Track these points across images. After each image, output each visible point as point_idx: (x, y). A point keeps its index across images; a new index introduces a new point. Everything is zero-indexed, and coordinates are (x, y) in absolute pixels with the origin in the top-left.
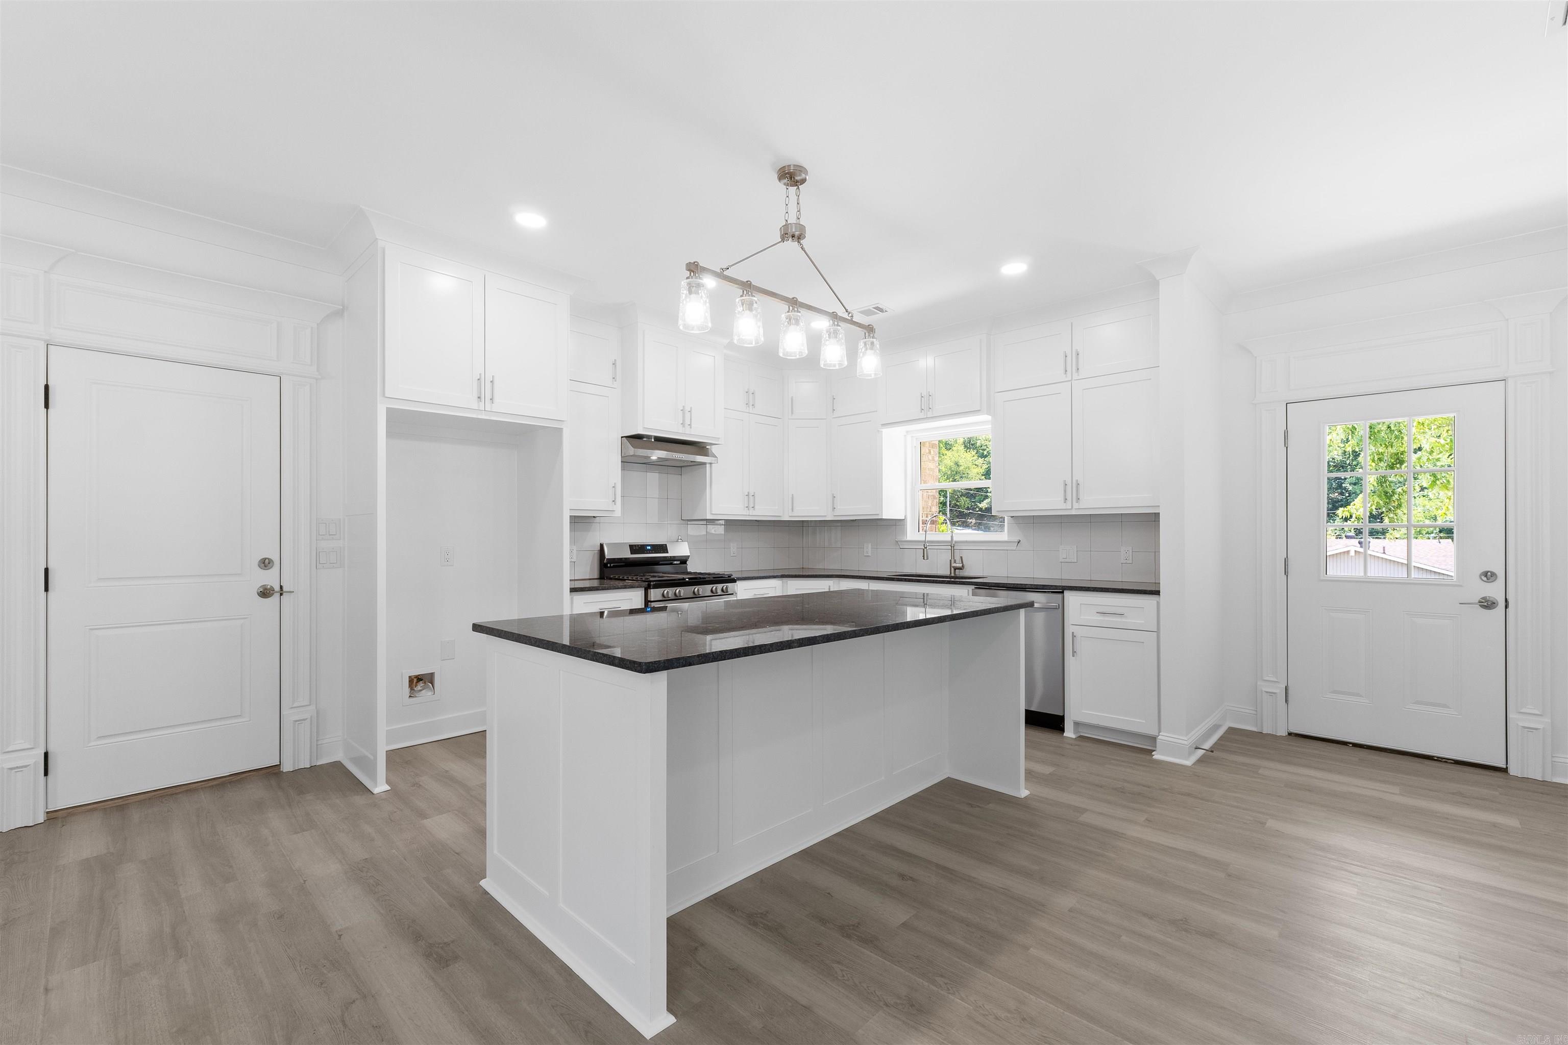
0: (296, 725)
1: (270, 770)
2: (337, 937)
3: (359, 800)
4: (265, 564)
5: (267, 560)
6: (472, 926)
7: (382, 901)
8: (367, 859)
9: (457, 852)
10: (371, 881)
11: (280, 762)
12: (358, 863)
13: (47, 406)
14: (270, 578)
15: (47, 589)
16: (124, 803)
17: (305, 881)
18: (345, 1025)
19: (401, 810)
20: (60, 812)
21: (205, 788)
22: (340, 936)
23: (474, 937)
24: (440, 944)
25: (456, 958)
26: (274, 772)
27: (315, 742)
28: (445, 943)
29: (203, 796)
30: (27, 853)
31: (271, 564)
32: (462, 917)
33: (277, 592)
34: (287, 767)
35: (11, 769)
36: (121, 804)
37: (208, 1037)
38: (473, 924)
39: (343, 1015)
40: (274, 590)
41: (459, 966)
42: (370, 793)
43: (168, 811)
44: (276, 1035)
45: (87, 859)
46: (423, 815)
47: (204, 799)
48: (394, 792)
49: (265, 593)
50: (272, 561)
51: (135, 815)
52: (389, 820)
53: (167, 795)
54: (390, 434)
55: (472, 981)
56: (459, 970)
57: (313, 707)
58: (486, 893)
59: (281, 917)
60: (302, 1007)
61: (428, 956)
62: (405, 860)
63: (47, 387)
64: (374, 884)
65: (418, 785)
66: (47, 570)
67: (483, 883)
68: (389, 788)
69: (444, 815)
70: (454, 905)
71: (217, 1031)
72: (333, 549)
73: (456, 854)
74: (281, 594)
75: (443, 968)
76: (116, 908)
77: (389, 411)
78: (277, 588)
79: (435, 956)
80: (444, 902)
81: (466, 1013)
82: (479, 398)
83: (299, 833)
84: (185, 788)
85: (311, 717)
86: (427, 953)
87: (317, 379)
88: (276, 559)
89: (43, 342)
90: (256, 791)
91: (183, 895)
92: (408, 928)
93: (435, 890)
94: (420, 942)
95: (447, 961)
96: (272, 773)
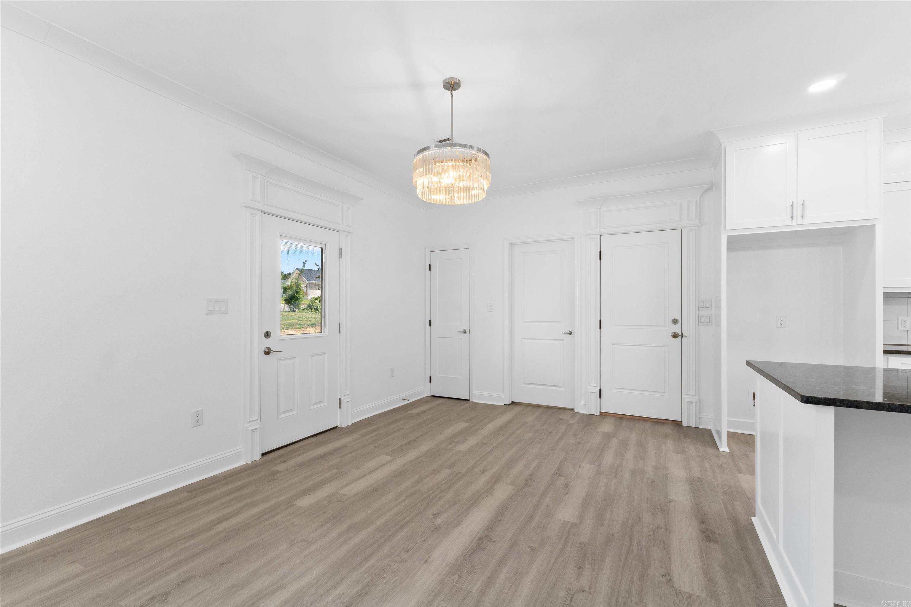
0: (689, 404)
1: (677, 422)
2: (669, 501)
3: (711, 451)
4: (675, 321)
5: (675, 320)
6: (734, 534)
7: (696, 498)
8: (699, 478)
9: (748, 497)
10: (696, 488)
11: (682, 420)
12: (694, 477)
13: (600, 259)
14: (677, 329)
15: (600, 328)
16: (623, 417)
17: (668, 473)
18: (654, 534)
19: (729, 464)
20: (604, 413)
21: (650, 421)
22: (670, 501)
23: (732, 539)
24: (712, 531)
25: (716, 542)
26: (679, 424)
27: (698, 416)
28: (715, 533)
29: (648, 424)
30: (592, 423)
31: (677, 322)
32: (731, 528)
33: (680, 336)
34: (684, 424)
35: (591, 392)
36: (621, 417)
37: (610, 507)
38: (735, 533)
39: (655, 530)
40: (679, 335)
41: (715, 546)
42: (718, 449)
43: (635, 425)
44: (630, 520)
45: (605, 432)
46: (740, 471)
47: (648, 425)
48: (731, 454)
49: (675, 336)
50: (678, 320)
51: (624, 423)
52: (720, 466)
53: (637, 419)
54: (729, 249)
55: (717, 556)
56: (714, 547)
57: (697, 397)
58: (752, 524)
59: (653, 482)
60: (643, 517)
61: (703, 532)
62: (718, 487)
63: (600, 252)
64: (696, 489)
65: (746, 456)
66: (600, 320)
67: (753, 518)
68: (729, 451)
69: (752, 476)
70: (730, 520)
71: (614, 507)
72: (708, 315)
73: (747, 498)
74: (682, 337)
75: (707, 542)
76: (606, 452)
77: (729, 238)
78: (680, 334)
79: (706, 534)
80: (726, 515)
81: (706, 566)
82: (792, 217)
83: (676, 453)
84: (643, 419)
85: (696, 401)
86: (703, 531)
87: (699, 226)
88: (679, 319)
89: (599, 235)
90: (668, 429)
91: (625, 457)
92: (701, 516)
93: (724, 508)
94: (703, 524)
95: (710, 540)
96: (678, 424)
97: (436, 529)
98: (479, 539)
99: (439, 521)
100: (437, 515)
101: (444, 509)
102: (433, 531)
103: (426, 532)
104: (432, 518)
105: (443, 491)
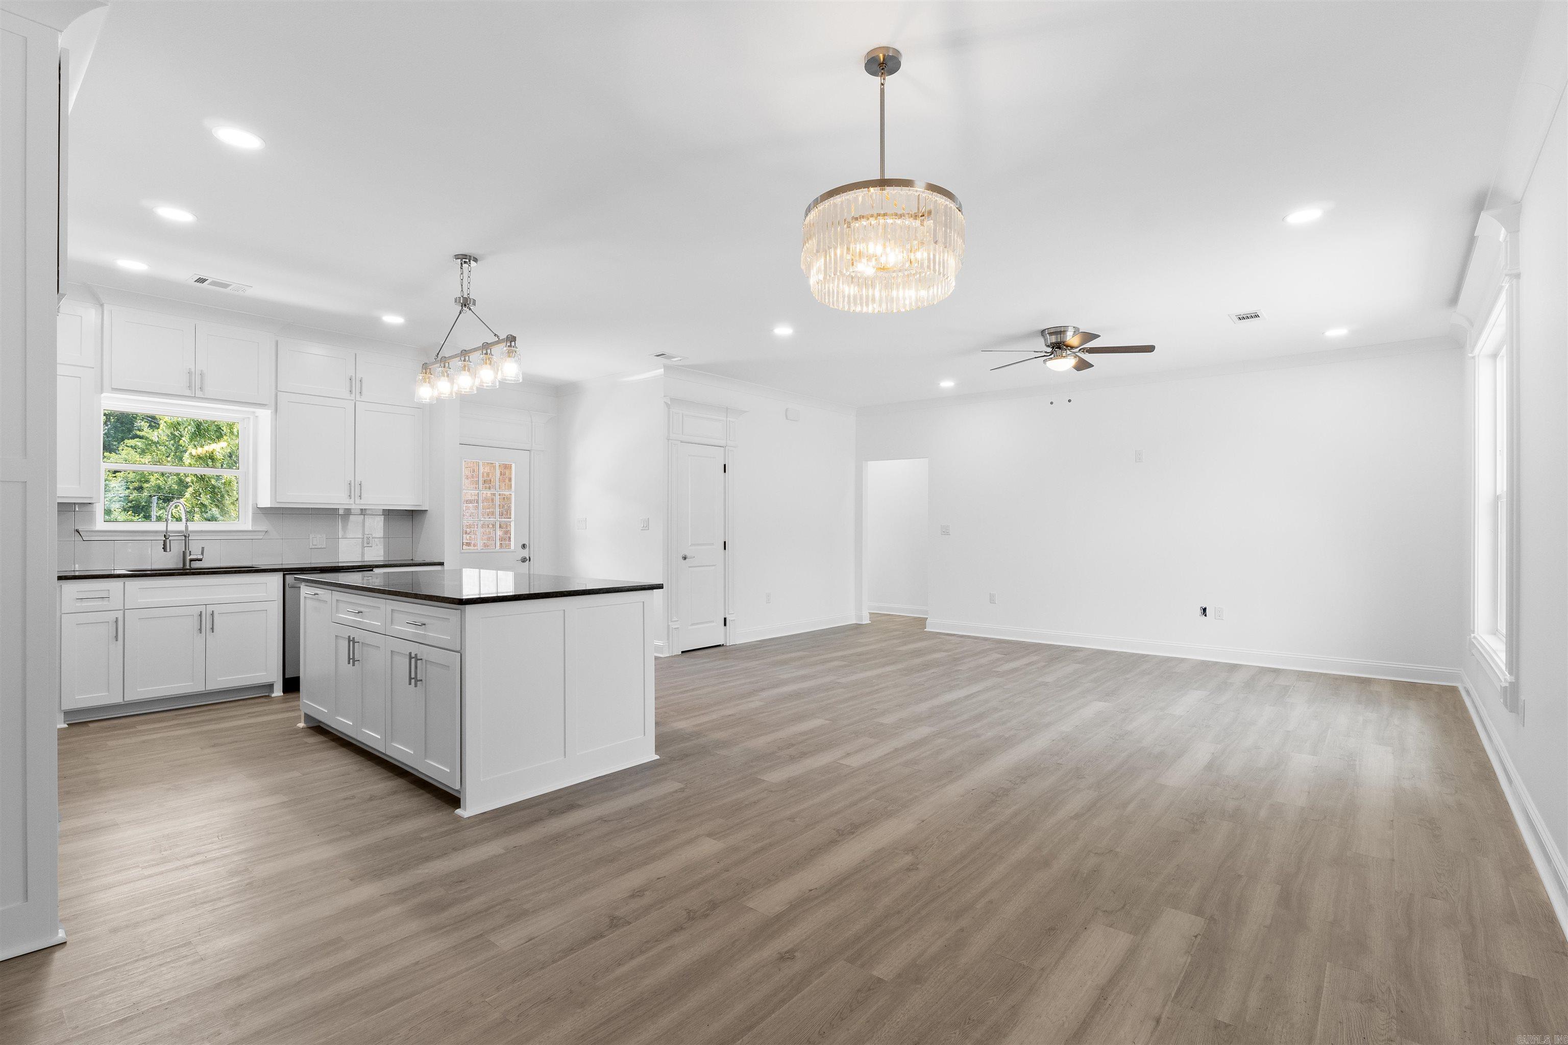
97: (912, 850)
98: (853, 833)
99: (908, 859)
100: (911, 868)
101: (897, 876)
102: (916, 848)
103: (926, 847)
104: (918, 864)
105: (899, 912)
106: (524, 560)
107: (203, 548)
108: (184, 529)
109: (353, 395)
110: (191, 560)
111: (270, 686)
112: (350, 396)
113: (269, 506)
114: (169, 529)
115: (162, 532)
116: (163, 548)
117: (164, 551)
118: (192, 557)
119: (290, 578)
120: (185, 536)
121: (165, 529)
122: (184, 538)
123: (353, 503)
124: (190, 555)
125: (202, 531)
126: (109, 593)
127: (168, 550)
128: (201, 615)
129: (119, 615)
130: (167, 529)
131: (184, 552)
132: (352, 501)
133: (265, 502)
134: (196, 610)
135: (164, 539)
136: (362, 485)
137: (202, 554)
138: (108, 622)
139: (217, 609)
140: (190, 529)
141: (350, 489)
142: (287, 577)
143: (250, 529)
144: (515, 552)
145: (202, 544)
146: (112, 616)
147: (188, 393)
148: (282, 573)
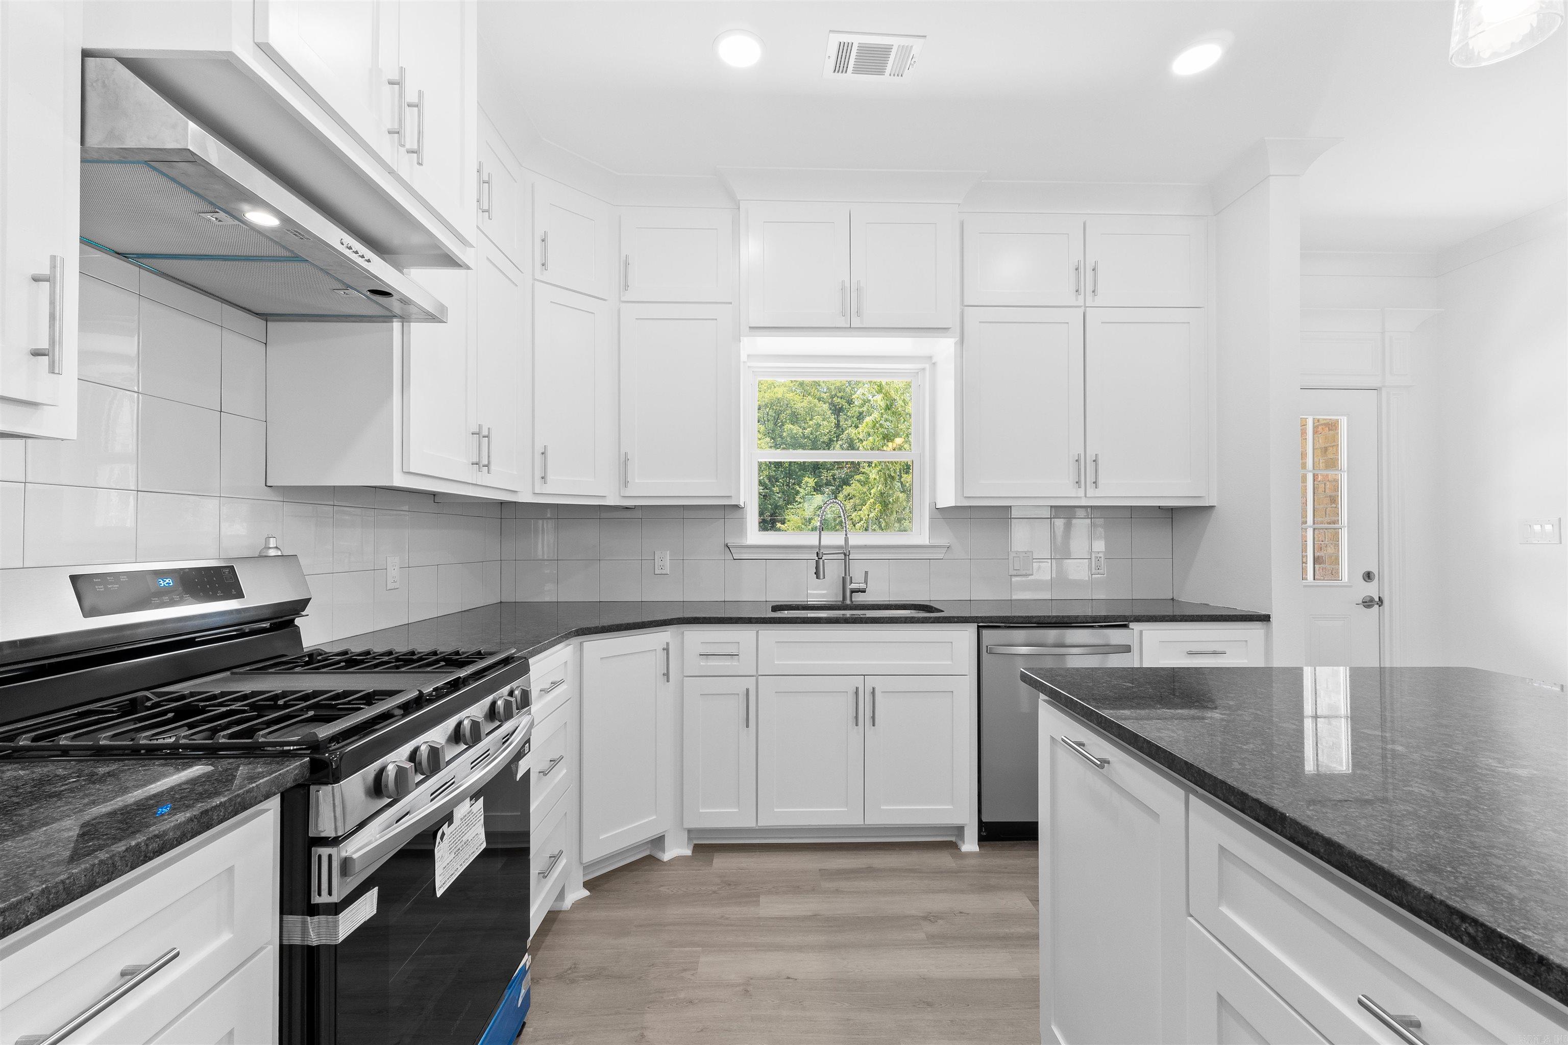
106: (1368, 603)
107: (866, 573)
108: (842, 543)
109: (1081, 297)
110: (853, 591)
111: (959, 830)
112: (1077, 300)
113: (953, 504)
114: (823, 543)
115: (811, 547)
116: (815, 574)
117: (817, 578)
118: (853, 586)
119: (989, 636)
120: (845, 555)
121: (817, 543)
122: (842, 556)
123: (1083, 495)
124: (851, 583)
125: (865, 547)
126: (739, 646)
127: (822, 577)
128: (857, 693)
129: (750, 683)
130: (820, 542)
131: (843, 578)
132: (1081, 493)
133: (947, 498)
134: (850, 684)
135: (817, 558)
136: (1100, 462)
137: (866, 582)
138: (738, 694)
139: (880, 684)
140: (851, 542)
141: (1079, 469)
142: (985, 632)
143: (927, 543)
144: (1351, 586)
145: (866, 566)
146: (740, 685)
147: (842, 323)
148: (976, 624)
